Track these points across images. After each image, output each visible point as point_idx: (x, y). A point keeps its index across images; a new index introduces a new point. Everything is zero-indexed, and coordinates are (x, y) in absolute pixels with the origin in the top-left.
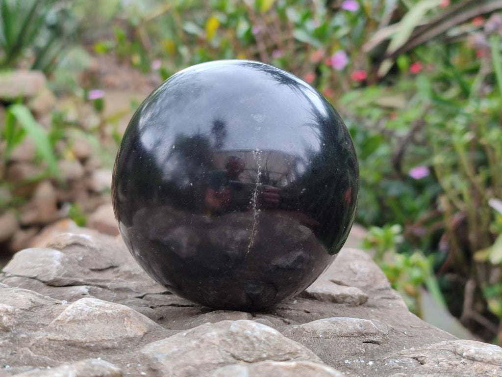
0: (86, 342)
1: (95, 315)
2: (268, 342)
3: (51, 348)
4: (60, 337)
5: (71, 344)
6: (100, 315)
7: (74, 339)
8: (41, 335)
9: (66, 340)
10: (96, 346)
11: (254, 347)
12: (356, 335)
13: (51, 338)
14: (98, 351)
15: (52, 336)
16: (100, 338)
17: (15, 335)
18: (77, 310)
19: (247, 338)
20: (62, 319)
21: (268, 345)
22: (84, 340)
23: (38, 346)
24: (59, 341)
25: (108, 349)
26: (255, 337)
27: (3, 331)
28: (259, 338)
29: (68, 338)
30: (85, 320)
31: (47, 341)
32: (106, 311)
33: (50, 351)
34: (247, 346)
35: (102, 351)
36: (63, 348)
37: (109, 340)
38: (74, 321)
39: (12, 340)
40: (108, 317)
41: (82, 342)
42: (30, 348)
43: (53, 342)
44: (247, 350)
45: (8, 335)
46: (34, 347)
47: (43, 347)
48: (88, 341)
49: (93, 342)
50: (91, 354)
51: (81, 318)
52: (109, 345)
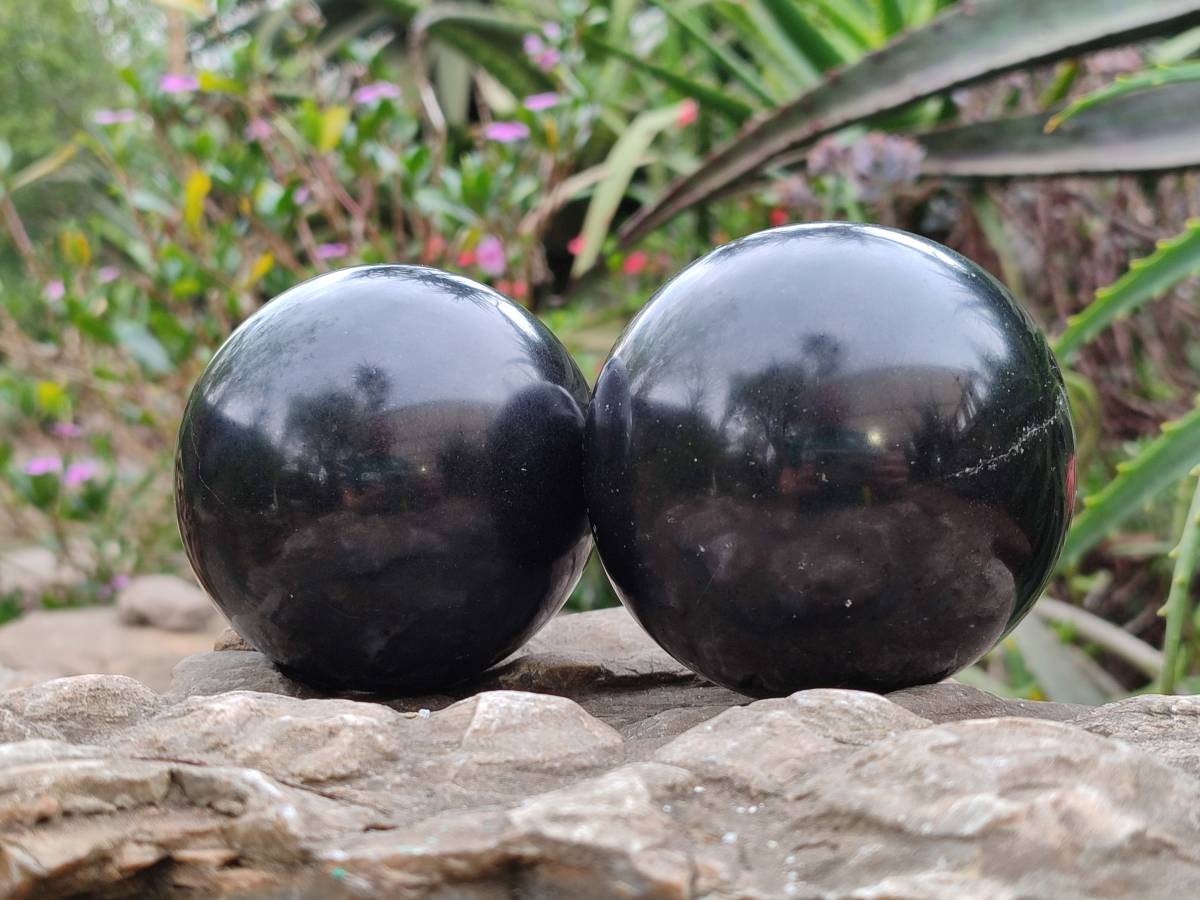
0: (544, 762)
1: (533, 715)
2: (884, 715)
3: (490, 778)
4: (495, 757)
5: (523, 768)
6: (541, 714)
7: (522, 758)
8: (459, 759)
9: (508, 761)
10: (563, 766)
11: (866, 724)
12: (963, 709)
13: (482, 761)
14: (569, 774)
15: (480, 756)
16: (564, 754)
17: (414, 763)
18: (500, 709)
19: (846, 712)
20: (483, 727)
21: (885, 718)
22: (539, 756)
23: (464, 776)
24: (498, 764)
25: (584, 769)
26: (859, 708)
27: (387, 760)
28: (867, 709)
29: (511, 758)
30: (523, 725)
31: (476, 766)
32: (548, 707)
33: (492, 784)
34: (852, 724)
35: (575, 774)
36: (509, 775)
37: (580, 754)
38: (503, 728)
39: (413, 772)
40: (555, 716)
41: (538, 762)
42: (454, 782)
43: (487, 768)
44: (859, 729)
45: (400, 766)
46: (459, 780)
47: (475, 778)
48: (547, 758)
49: (556, 760)
50: (561, 781)
51: (514, 721)
52: (585, 762)
